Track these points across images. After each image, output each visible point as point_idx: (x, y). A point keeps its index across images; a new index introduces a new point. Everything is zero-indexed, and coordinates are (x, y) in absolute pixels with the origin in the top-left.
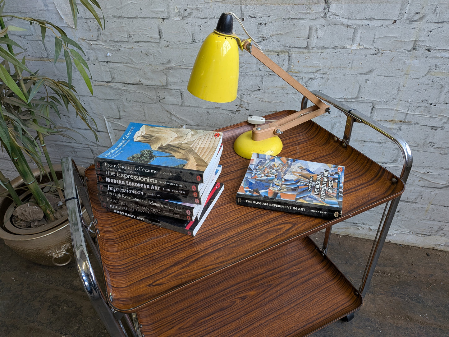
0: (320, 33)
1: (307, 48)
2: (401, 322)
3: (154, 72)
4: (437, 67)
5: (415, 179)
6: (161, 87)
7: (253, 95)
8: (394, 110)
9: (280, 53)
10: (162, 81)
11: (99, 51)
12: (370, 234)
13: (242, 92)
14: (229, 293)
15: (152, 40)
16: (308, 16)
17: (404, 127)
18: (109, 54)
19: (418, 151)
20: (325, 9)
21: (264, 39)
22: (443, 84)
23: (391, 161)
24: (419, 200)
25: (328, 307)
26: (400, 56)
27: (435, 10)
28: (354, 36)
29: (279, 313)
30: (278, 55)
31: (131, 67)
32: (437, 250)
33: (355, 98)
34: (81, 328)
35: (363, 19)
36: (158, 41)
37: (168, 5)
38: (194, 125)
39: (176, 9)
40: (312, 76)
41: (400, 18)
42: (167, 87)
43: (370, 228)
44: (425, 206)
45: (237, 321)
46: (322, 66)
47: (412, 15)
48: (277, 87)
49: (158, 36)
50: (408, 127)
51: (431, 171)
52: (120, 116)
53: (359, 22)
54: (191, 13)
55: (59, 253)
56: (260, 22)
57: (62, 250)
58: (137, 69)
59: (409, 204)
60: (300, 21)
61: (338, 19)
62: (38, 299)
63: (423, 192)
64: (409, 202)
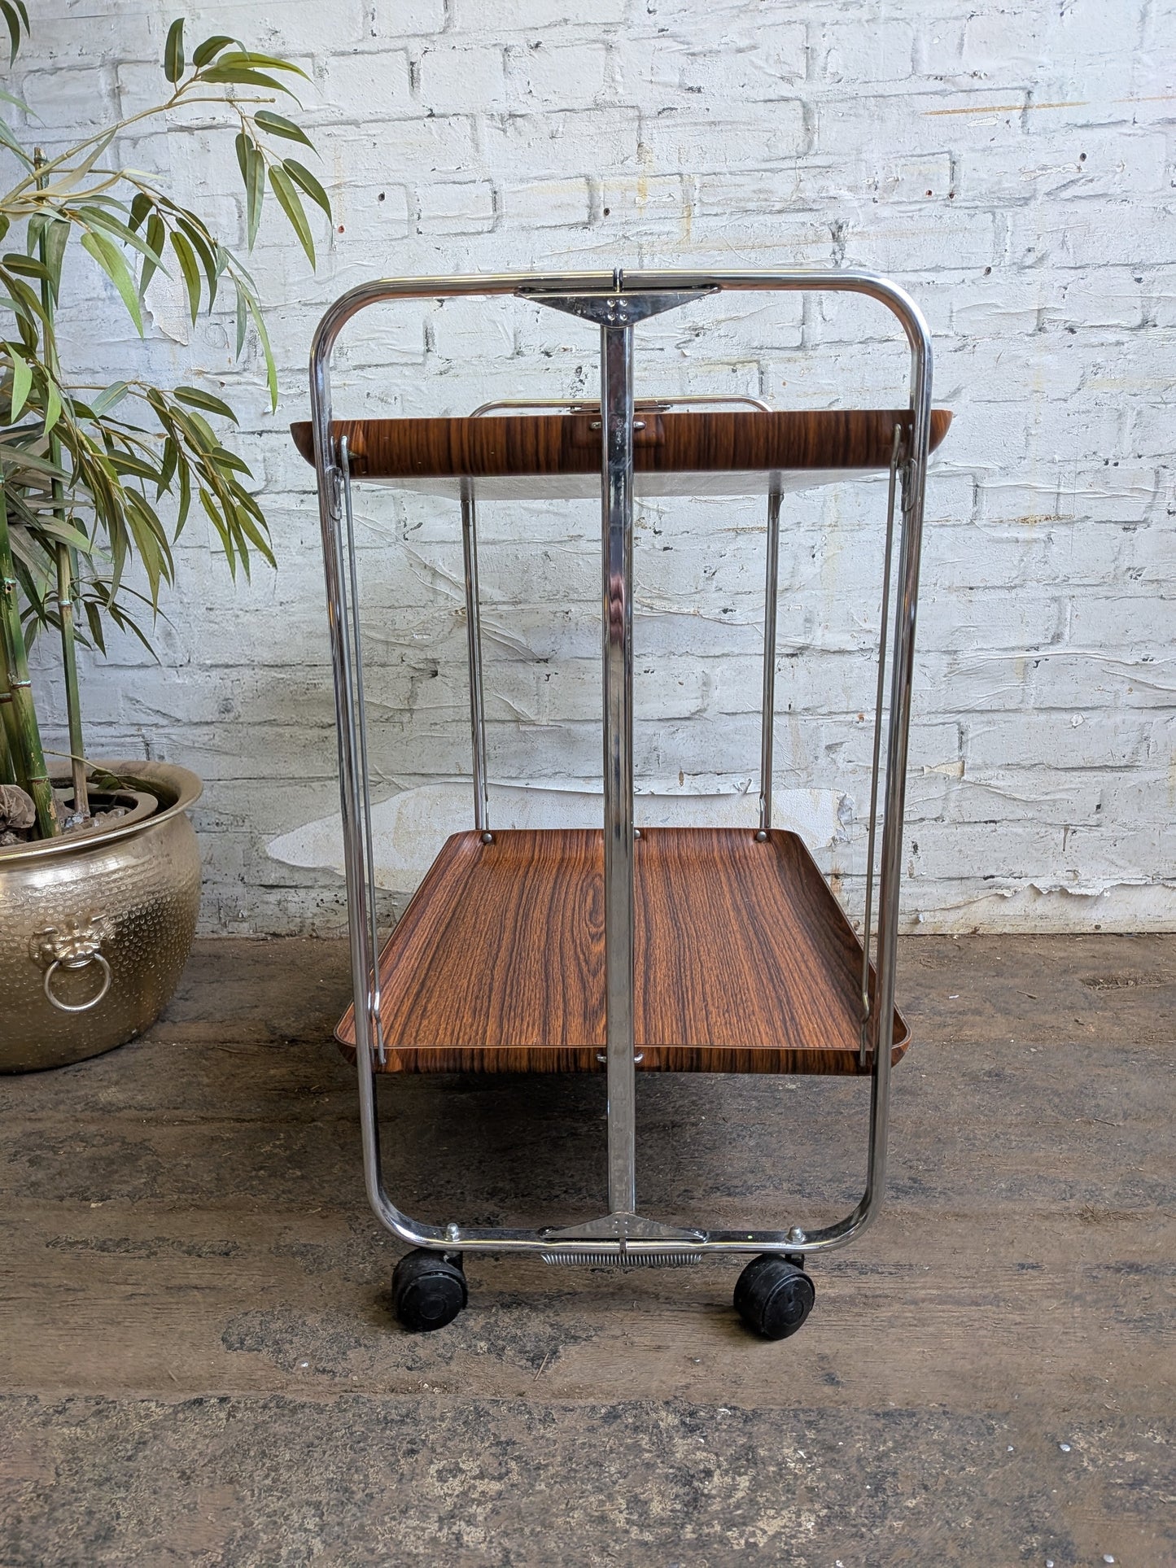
0: (829, 311)
1: (801, 347)
4: (1097, 367)
5: (1118, 686)
8: (1026, 487)
9: (739, 366)
11: (242, 402)
12: (1039, 912)
15: (405, 360)
17: (1059, 532)
19: (1107, 598)
20: (834, 253)
21: (697, 331)
22: (1120, 407)
23: (1046, 640)
24: (1142, 757)
26: (1013, 348)
27: (1063, 242)
30: (734, 371)
34: (162, 1179)
35: (920, 270)
36: (420, 360)
37: (458, 265)
38: (504, 603)
41: (996, 262)
43: (1033, 884)
44: (1164, 776)
46: (841, 389)
47: (1019, 254)
49: (423, 348)
50: (1070, 532)
51: (1152, 654)
53: (911, 278)
57: (90, 932)
59: (1120, 774)
63: (1147, 727)
64: (1120, 768)
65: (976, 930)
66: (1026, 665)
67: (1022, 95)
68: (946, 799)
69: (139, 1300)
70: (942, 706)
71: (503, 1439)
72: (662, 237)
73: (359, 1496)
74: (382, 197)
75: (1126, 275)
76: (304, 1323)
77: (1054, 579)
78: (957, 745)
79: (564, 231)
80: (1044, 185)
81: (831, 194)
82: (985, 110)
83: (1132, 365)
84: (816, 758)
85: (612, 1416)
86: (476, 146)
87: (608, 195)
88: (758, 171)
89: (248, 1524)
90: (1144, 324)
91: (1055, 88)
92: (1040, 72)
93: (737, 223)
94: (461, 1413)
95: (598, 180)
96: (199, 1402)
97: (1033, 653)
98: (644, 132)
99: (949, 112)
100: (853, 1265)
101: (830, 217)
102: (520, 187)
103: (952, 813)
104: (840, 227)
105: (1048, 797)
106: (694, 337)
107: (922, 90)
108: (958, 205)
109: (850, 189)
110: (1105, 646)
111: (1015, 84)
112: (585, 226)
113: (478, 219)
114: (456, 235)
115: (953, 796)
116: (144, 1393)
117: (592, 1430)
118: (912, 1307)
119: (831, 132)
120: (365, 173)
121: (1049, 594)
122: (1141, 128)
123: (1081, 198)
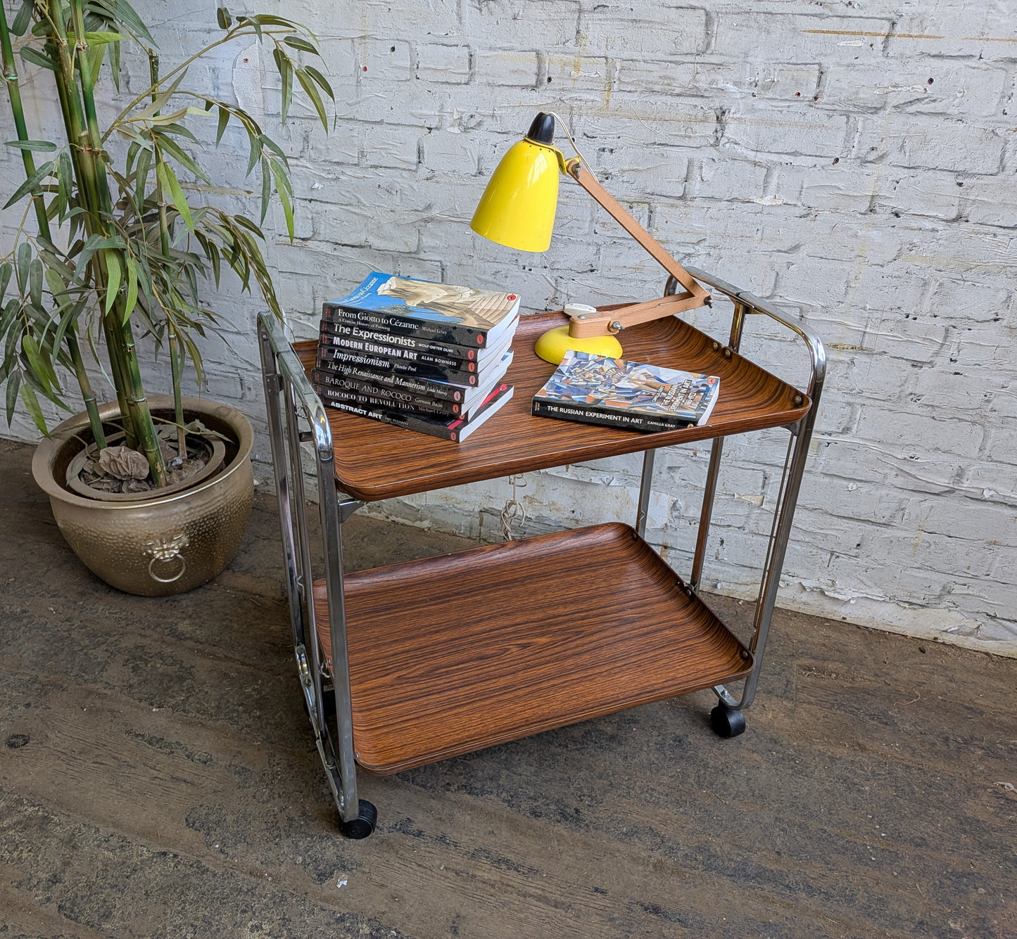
0: (708, 173)
1: (683, 198)
2: (841, 752)
3: (397, 225)
4: (913, 246)
5: (888, 471)
6: (406, 255)
7: (581, 280)
8: (840, 323)
9: (635, 205)
10: (409, 244)
11: (299, 179)
12: (803, 600)
13: (560, 273)
14: (498, 636)
15: (404, 166)
16: (686, 142)
17: (859, 358)
18: (317, 185)
19: (890, 410)
20: (716, 131)
21: (608, 176)
22: (926, 278)
23: (838, 431)
24: (897, 520)
25: (686, 674)
26: (847, 221)
27: (902, 147)
28: (766, 182)
29: (590, 672)
30: (631, 208)
31: (355, 213)
32: (943, 643)
33: (768, 298)
34: (191, 699)
35: (781, 153)
36: (414, 168)
37: (442, 105)
39: (455, 113)
40: (692, 251)
41: (844, 155)
42: (418, 256)
43: (801, 583)
44: (911, 536)
45: (509, 677)
46: (708, 232)
47: (864, 151)
48: (625, 267)
49: (415, 160)
50: (869, 361)
51: (918, 455)
52: (314, 309)
53: (775, 158)
54: (481, 121)
55: (168, 549)
56: (603, 146)
57: (173, 545)
58: (366, 217)
59: (878, 528)
60: (673, 149)
61: (739, 149)
62: (104, 647)
63: (905, 502)
64: (879, 524)
66: (820, 444)
67: (887, 25)
68: (748, 516)
69: (157, 781)
70: (754, 458)
71: (287, 917)
72: (588, 104)
73: (214, 928)
74: (393, 49)
75: (950, 179)
76: (225, 820)
77: (851, 390)
78: (761, 485)
79: (518, 90)
80: (893, 100)
81: (719, 86)
82: (854, 33)
83: (941, 248)
84: (660, 473)
85: (341, 919)
86: (460, 19)
87: (551, 68)
88: (665, 62)
89: (165, 928)
90: (958, 218)
91: (916, 22)
92: (906, 7)
93: (645, 99)
94: (275, 896)
95: (545, 55)
96: (165, 854)
97: (827, 437)
98: (582, 22)
99: (823, 32)
100: (507, 862)
101: (717, 105)
102: (489, 54)
103: (751, 526)
104: (724, 113)
105: (822, 531)
106: (604, 179)
107: (805, 12)
108: (821, 106)
109: (735, 84)
110: (883, 442)
111: (883, 15)
112: (534, 88)
113: (459, 74)
114: (443, 83)
115: (753, 516)
116: (144, 841)
117: (328, 924)
118: (522, 899)
119: (726, 38)
120: (382, 30)
121: (846, 400)
122: (985, 63)
123: (922, 113)
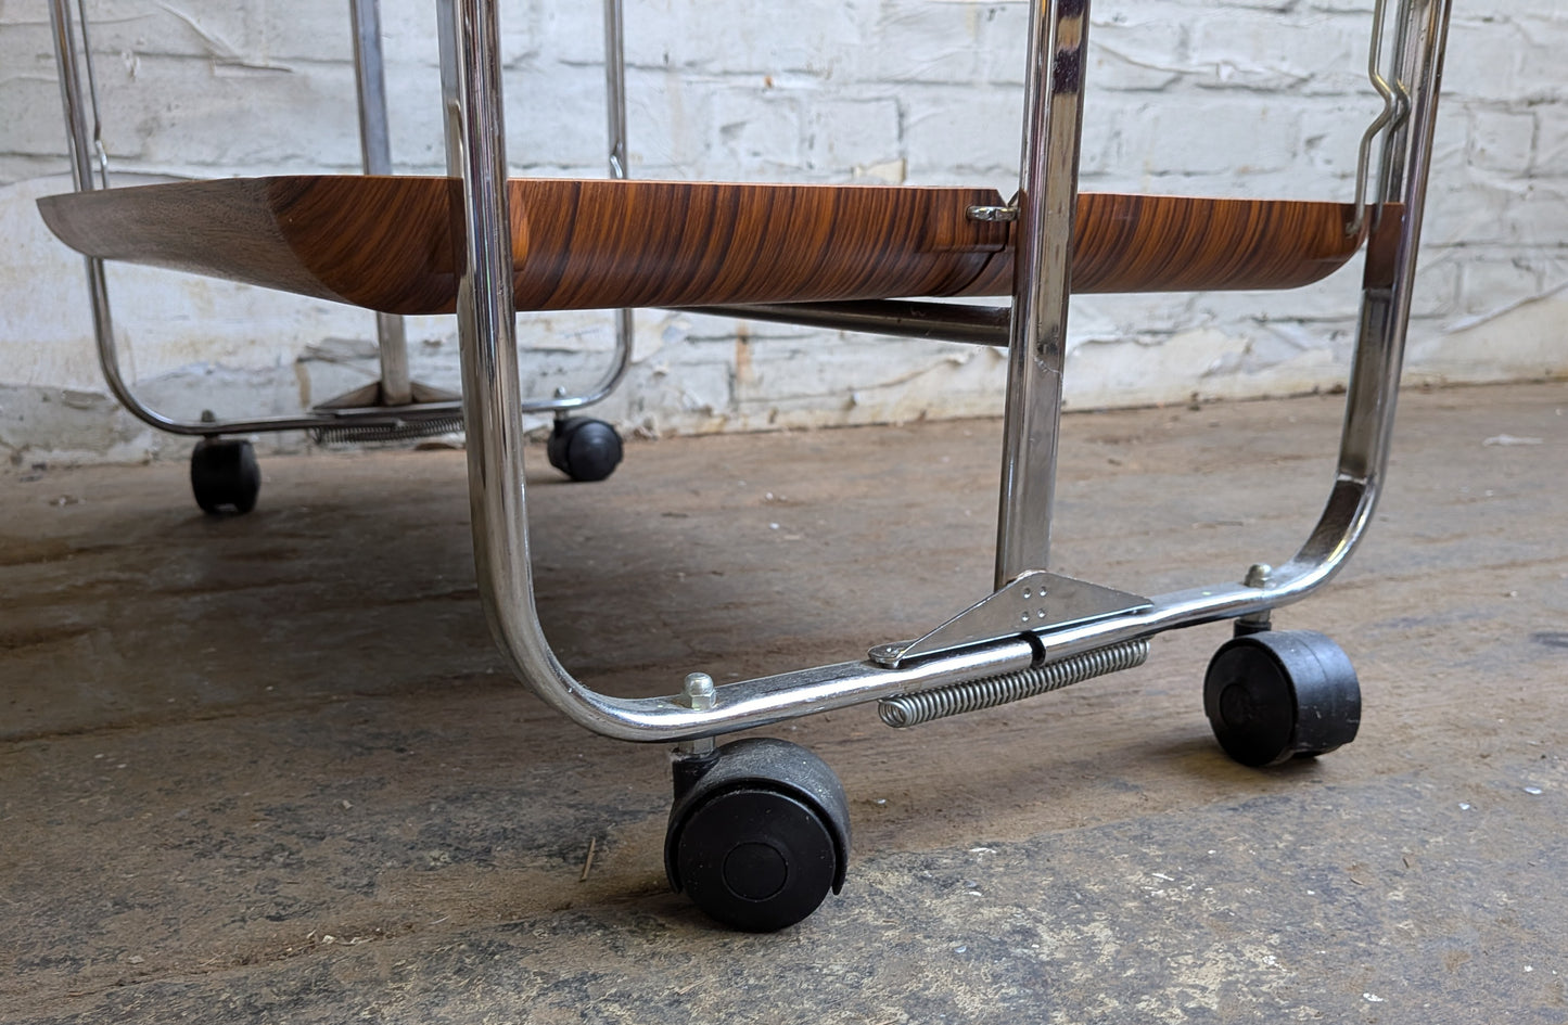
65: (923, 414)
66: (979, 15)
70: (875, 70)
78: (895, 132)
84: (708, 146)
